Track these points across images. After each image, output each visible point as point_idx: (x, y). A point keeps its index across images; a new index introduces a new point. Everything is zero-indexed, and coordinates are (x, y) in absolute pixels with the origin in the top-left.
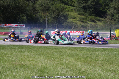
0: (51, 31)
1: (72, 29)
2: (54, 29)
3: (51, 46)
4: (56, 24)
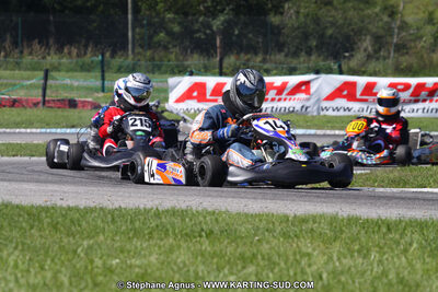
0: (172, 80)
1: (359, 56)
2: (195, 60)
3: (173, 212)
4: (214, 16)
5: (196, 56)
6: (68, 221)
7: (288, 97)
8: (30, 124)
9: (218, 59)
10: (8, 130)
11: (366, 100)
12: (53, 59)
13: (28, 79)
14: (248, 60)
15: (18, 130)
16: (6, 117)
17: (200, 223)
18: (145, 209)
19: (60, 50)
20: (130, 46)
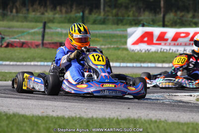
5: (147, 13)
6: (56, 126)
8: (33, 59)
9: (162, 15)
10: (18, 63)
12: (49, 14)
13: (33, 28)
14: (182, 16)
15: (25, 63)
16: (17, 54)
17: (147, 128)
18: (109, 118)
19: (54, 8)
20: (102, 7)
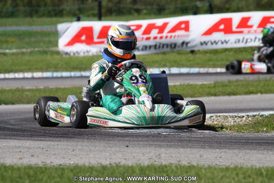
7: (169, 35)
11: (241, 32)
